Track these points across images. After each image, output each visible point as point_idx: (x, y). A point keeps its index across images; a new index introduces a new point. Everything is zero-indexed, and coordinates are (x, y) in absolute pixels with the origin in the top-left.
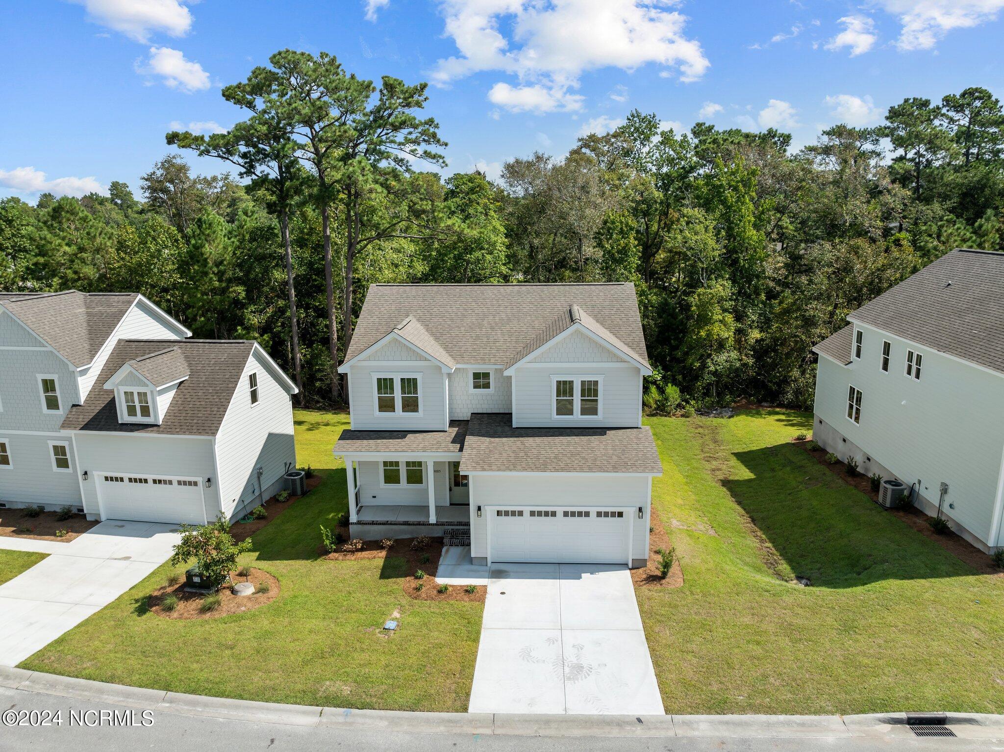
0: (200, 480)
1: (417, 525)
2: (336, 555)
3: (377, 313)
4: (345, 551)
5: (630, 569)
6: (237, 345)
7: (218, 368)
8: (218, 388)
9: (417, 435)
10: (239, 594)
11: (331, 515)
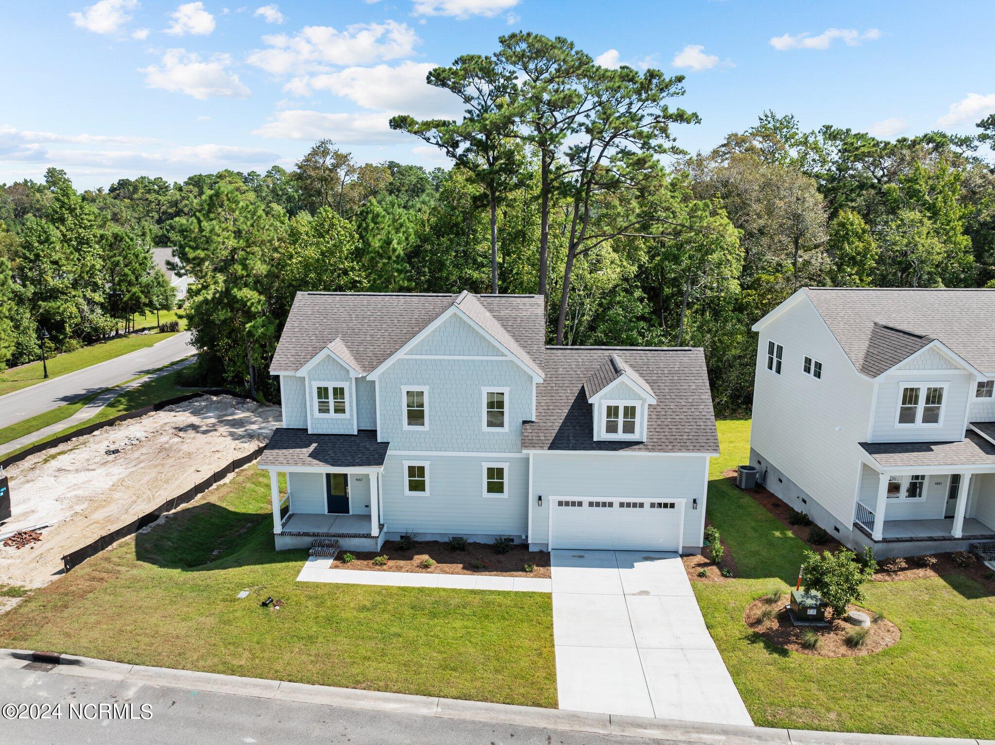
0: (681, 502)
1: (943, 540)
2: (881, 576)
4: (889, 571)
6: (682, 352)
7: (676, 378)
9: (940, 446)
10: (863, 624)
11: (778, 534)
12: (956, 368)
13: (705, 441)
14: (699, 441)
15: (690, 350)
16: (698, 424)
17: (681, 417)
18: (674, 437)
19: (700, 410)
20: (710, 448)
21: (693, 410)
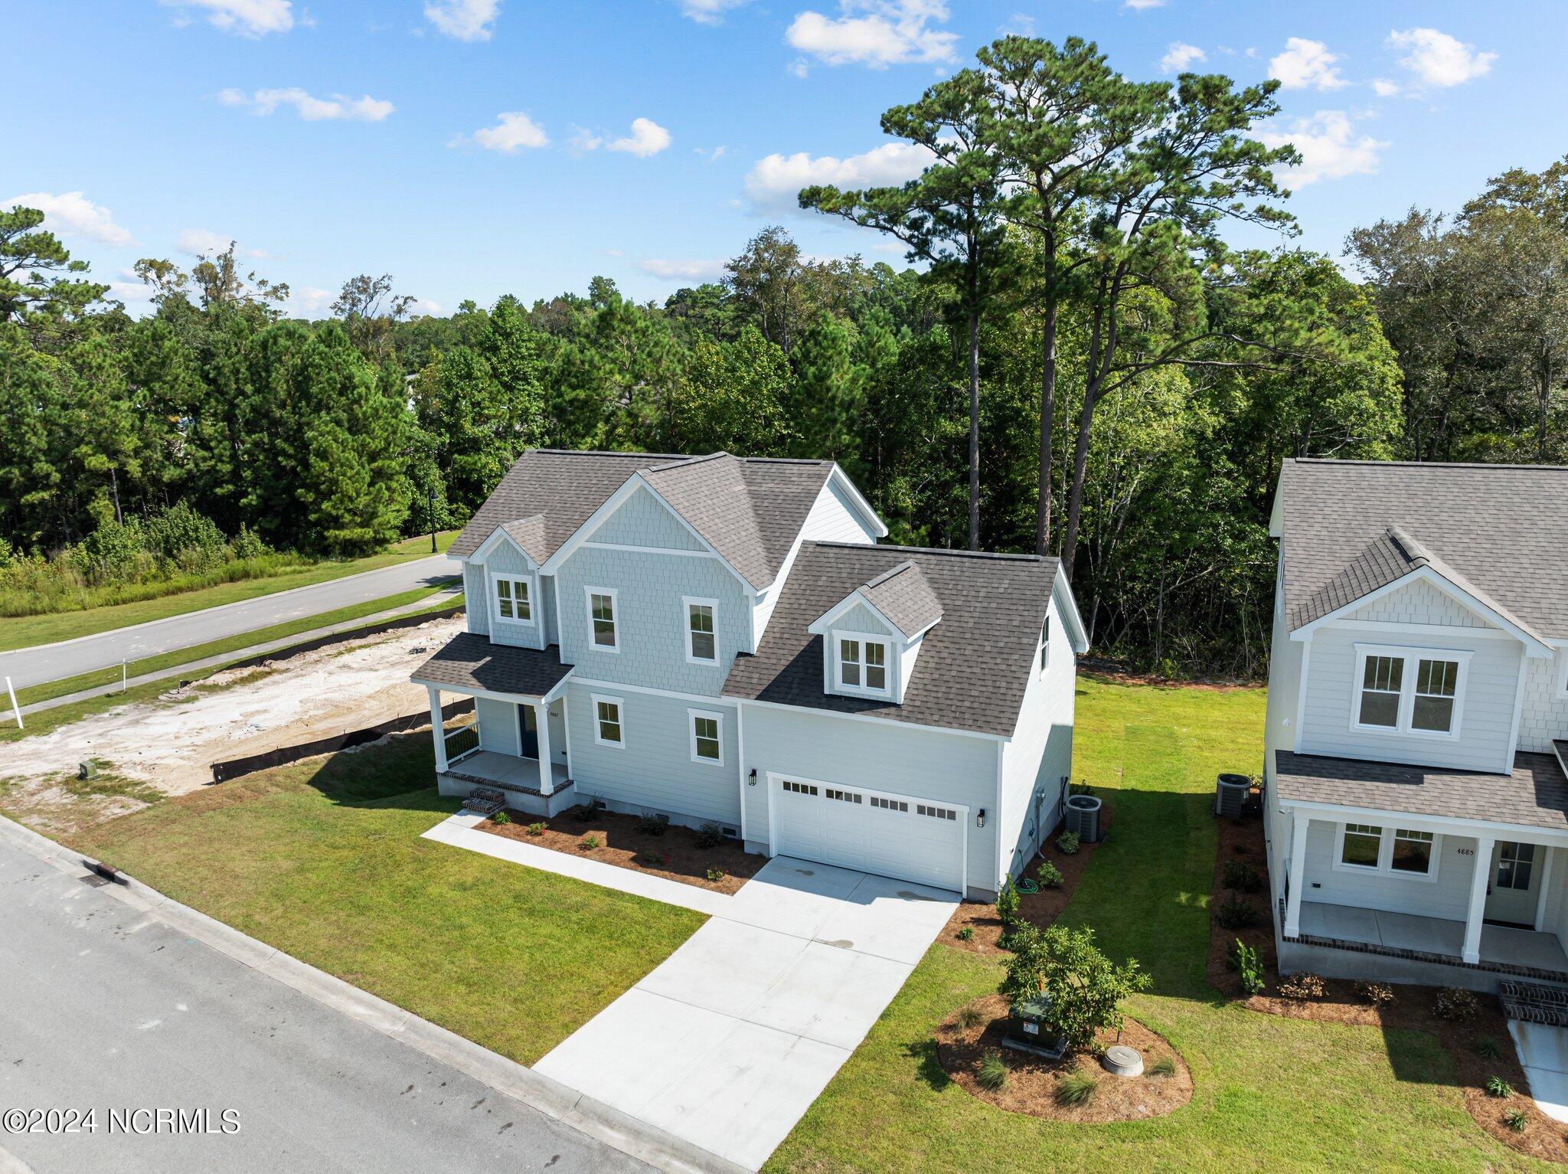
0: (963, 811)
1: (1435, 961)
2: (1266, 1002)
3: (1319, 518)
4: (1287, 996)
6: (1024, 563)
7: (994, 605)
8: (1002, 644)
10: (1120, 1072)
11: (1183, 897)
12: (1485, 626)
13: (997, 714)
14: (987, 713)
15: (1037, 561)
16: (998, 684)
17: (975, 670)
18: (949, 702)
19: (1010, 663)
20: (999, 727)
21: (999, 661)
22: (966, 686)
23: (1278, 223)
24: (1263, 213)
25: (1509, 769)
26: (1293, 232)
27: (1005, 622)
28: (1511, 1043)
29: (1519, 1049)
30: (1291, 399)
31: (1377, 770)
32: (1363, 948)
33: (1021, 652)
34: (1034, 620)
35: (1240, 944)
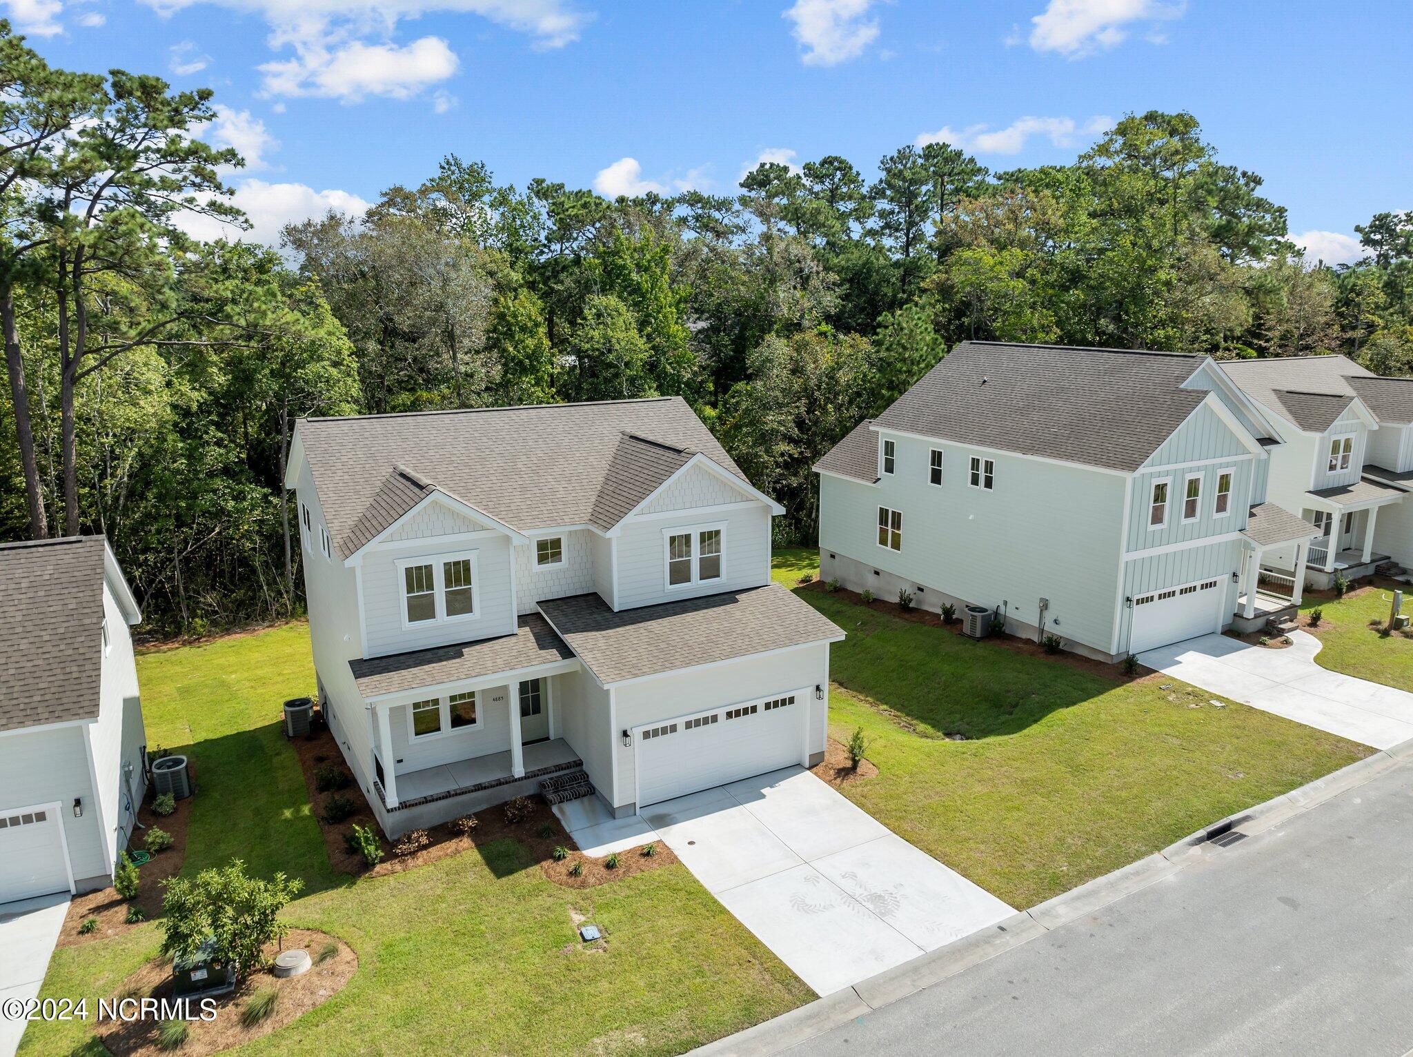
0: (55, 809)
1: (497, 785)
2: (387, 866)
3: (339, 465)
4: (403, 855)
5: (810, 768)
6: (65, 546)
7: (42, 593)
8: (62, 630)
9: (478, 647)
10: (293, 973)
11: (288, 813)
12: (483, 529)
13: (75, 699)
14: (64, 700)
15: (80, 541)
16: (68, 670)
17: (36, 663)
18: (15, 702)
19: (76, 646)
20: (81, 711)
21: (62, 647)
22: (31, 681)
23: (230, 218)
24: (215, 207)
25: (516, 630)
26: (245, 225)
27: (59, 608)
28: (558, 821)
29: (563, 823)
30: (267, 371)
31: (429, 655)
32: (448, 795)
33: (87, 633)
34: (91, 599)
35: (357, 828)
